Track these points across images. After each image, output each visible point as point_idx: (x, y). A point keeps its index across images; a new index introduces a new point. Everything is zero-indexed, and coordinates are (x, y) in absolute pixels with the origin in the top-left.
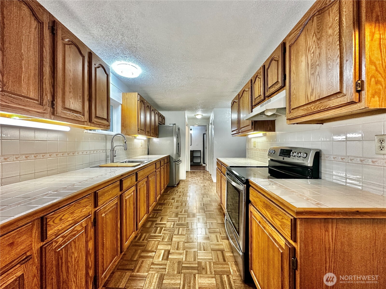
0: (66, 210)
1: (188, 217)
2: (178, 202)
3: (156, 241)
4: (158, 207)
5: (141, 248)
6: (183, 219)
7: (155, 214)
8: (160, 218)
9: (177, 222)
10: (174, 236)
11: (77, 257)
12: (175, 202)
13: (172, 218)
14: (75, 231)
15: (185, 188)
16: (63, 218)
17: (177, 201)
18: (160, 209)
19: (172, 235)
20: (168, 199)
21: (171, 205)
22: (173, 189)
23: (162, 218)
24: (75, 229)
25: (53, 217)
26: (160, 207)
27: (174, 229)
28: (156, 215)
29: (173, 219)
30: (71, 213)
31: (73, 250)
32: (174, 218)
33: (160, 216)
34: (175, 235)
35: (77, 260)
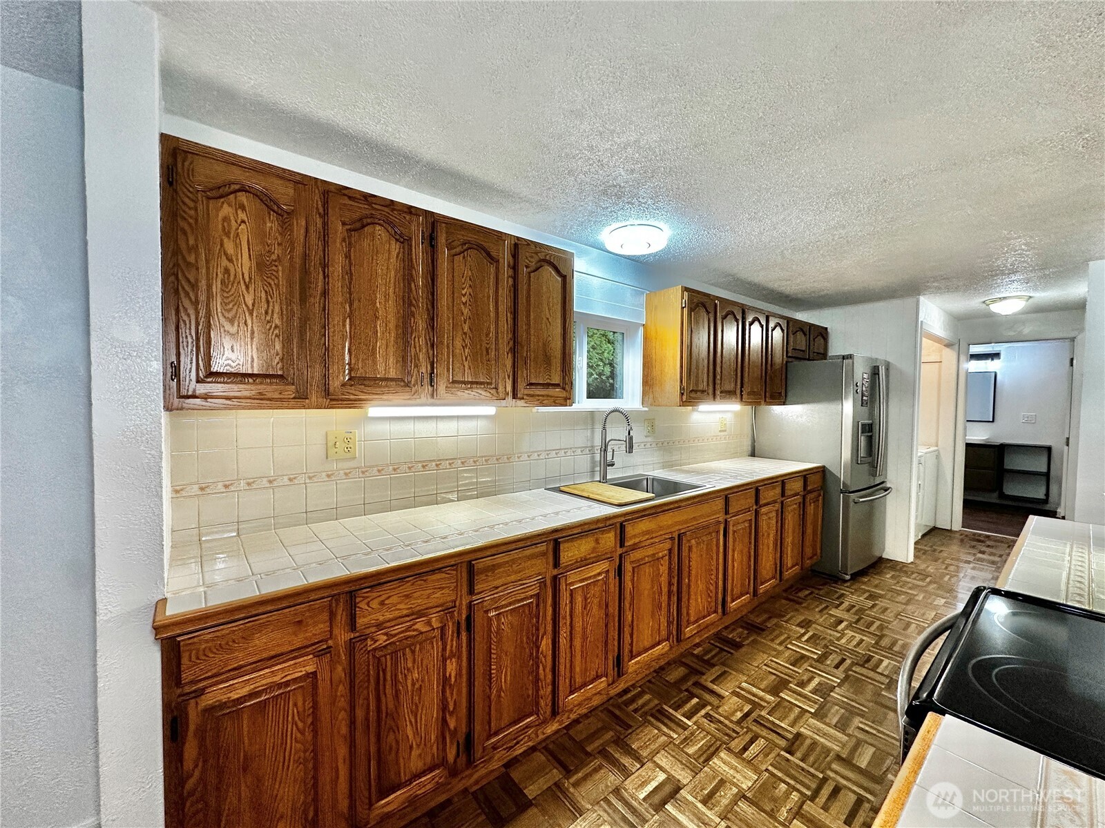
0: (394, 588)
1: (814, 715)
2: (816, 645)
3: (665, 734)
4: (735, 634)
5: (618, 728)
6: (792, 716)
7: (711, 651)
8: (719, 670)
9: (763, 713)
10: (723, 754)
11: (417, 680)
12: (806, 637)
13: (754, 690)
14: (414, 630)
15: (881, 596)
16: (386, 602)
17: (814, 639)
18: (738, 640)
19: (720, 745)
20: (785, 619)
21: (780, 644)
22: (826, 588)
23: (725, 672)
24: (415, 627)
25: (367, 597)
26: (742, 633)
27: (738, 729)
28: (713, 657)
29: (754, 695)
30: (405, 596)
31: (410, 665)
32: (761, 694)
33: (723, 664)
34: (729, 750)
35: (417, 686)
